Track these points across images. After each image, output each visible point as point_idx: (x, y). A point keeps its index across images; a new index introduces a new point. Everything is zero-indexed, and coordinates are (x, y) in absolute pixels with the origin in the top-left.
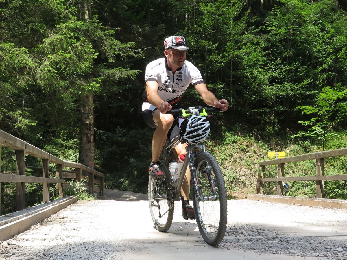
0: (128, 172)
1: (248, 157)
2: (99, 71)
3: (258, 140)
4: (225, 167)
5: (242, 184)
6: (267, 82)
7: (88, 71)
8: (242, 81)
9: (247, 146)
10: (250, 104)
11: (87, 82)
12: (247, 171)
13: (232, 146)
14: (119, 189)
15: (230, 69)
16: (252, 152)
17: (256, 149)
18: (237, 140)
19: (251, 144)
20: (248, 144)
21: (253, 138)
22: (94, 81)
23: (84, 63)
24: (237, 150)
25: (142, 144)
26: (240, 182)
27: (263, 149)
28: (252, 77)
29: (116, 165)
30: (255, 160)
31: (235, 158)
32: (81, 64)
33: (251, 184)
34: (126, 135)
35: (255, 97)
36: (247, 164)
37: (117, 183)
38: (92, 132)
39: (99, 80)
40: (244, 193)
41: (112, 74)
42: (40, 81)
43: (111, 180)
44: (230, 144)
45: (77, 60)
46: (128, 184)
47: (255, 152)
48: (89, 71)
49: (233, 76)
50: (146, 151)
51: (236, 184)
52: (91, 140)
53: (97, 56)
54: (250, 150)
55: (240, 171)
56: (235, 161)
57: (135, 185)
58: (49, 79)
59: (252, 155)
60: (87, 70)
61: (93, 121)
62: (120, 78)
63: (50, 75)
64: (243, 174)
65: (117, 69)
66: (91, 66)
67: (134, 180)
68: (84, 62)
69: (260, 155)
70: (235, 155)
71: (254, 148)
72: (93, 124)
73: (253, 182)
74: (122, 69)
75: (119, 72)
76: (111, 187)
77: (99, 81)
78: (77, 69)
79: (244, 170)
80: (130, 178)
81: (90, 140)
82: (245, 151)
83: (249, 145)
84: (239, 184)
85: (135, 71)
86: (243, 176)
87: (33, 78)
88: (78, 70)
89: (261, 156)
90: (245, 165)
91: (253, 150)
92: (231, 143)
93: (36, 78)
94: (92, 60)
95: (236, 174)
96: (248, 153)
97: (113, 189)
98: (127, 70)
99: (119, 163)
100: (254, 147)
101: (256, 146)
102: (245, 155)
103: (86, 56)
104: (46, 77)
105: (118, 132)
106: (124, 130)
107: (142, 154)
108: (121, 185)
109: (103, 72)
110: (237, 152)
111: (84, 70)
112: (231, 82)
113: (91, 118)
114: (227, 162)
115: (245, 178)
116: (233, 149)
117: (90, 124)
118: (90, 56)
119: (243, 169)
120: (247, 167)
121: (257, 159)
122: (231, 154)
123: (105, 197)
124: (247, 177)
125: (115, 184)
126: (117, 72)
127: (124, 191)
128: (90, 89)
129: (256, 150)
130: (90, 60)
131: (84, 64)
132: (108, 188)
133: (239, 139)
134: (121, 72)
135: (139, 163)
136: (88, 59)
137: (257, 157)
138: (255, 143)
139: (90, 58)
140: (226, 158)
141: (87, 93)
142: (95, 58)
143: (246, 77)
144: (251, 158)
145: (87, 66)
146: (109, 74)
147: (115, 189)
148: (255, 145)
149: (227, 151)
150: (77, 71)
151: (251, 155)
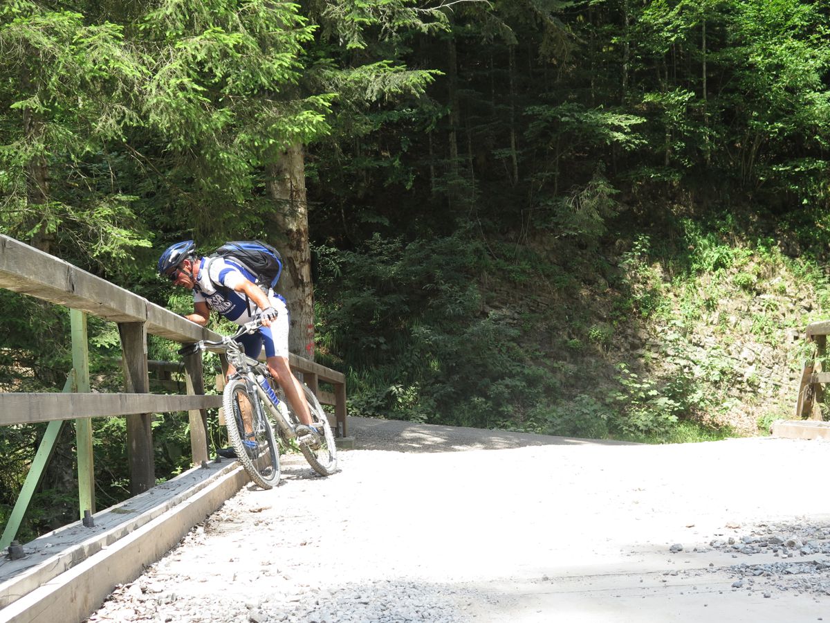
0: (409, 365)
1: (764, 308)
2: (317, 76)
3: (793, 256)
4: (694, 341)
5: (748, 389)
6: (815, 77)
7: (289, 79)
8: (737, 80)
9: (759, 276)
10: (764, 148)
11: (289, 110)
12: (761, 348)
13: (714, 277)
14: (386, 416)
15: (700, 47)
16: (775, 291)
17: (788, 283)
18: (729, 258)
19: (772, 269)
20: (762, 269)
21: (777, 249)
22: (307, 107)
23: (278, 56)
24: (730, 288)
25: (445, 282)
26: (740, 382)
27: (807, 281)
28: (769, 68)
29: (375, 346)
30: (784, 315)
31: (725, 312)
32: (268, 60)
33: (773, 386)
34: (398, 258)
35: (780, 125)
36: (762, 329)
37: (380, 399)
38: (306, 255)
39: (322, 101)
40: (756, 415)
41: (356, 83)
42: (157, 118)
43: (361, 389)
44: (708, 270)
45: (257, 50)
46: (411, 399)
47: (783, 292)
48: (292, 79)
49: (711, 66)
50: (460, 302)
51: (729, 389)
52: (302, 276)
53: (313, 33)
54: (769, 286)
55: (742, 350)
56: (723, 320)
57: (431, 404)
58: (183, 110)
59: (774, 300)
60: (287, 77)
61: (305, 223)
62: (382, 94)
63: (185, 97)
64: (750, 360)
65: (371, 67)
66: (297, 64)
67: (428, 388)
68: (278, 53)
69: (801, 300)
70: (725, 302)
71: (779, 280)
72: (307, 230)
73: (779, 381)
74: (383, 67)
75: (377, 76)
76: (364, 410)
77: (323, 105)
78: (259, 75)
79: (753, 347)
80: (417, 383)
81: (300, 277)
82: (755, 289)
83: (765, 273)
84: (738, 389)
85: (425, 73)
86: (750, 364)
87: (138, 111)
88: (262, 78)
89: (803, 303)
90: (753, 331)
91: (777, 287)
92: (711, 267)
93: (145, 108)
94: (298, 47)
95: (729, 360)
96: (762, 296)
97: (369, 416)
98: (402, 71)
99: (382, 340)
100: (780, 278)
101: (786, 274)
102: (753, 303)
103: (280, 34)
104: (174, 105)
105: (376, 248)
106: (393, 243)
107: (449, 310)
108: (392, 403)
109: (329, 79)
110: (729, 294)
111: (277, 76)
112: (705, 85)
113: (301, 214)
114: (699, 326)
115: (758, 371)
116: (718, 286)
117: (298, 231)
118: (293, 34)
119: (748, 345)
120: (763, 338)
121: (792, 311)
122: (711, 299)
123: (351, 442)
124: (763, 367)
125: (373, 400)
126: (370, 76)
127: (399, 419)
128: (297, 130)
129: (786, 287)
130: (294, 46)
131: (276, 58)
132: (356, 415)
133: (735, 254)
134: (382, 75)
135: (441, 337)
136: (287, 45)
137: (791, 306)
138: (783, 266)
139: (293, 41)
140: (698, 312)
141: (290, 142)
142: (307, 40)
143: (752, 67)
144: (772, 310)
145: (287, 65)
146: (346, 85)
147: (373, 415)
148: (783, 271)
149: (700, 291)
150: (260, 82)
151: (773, 302)
